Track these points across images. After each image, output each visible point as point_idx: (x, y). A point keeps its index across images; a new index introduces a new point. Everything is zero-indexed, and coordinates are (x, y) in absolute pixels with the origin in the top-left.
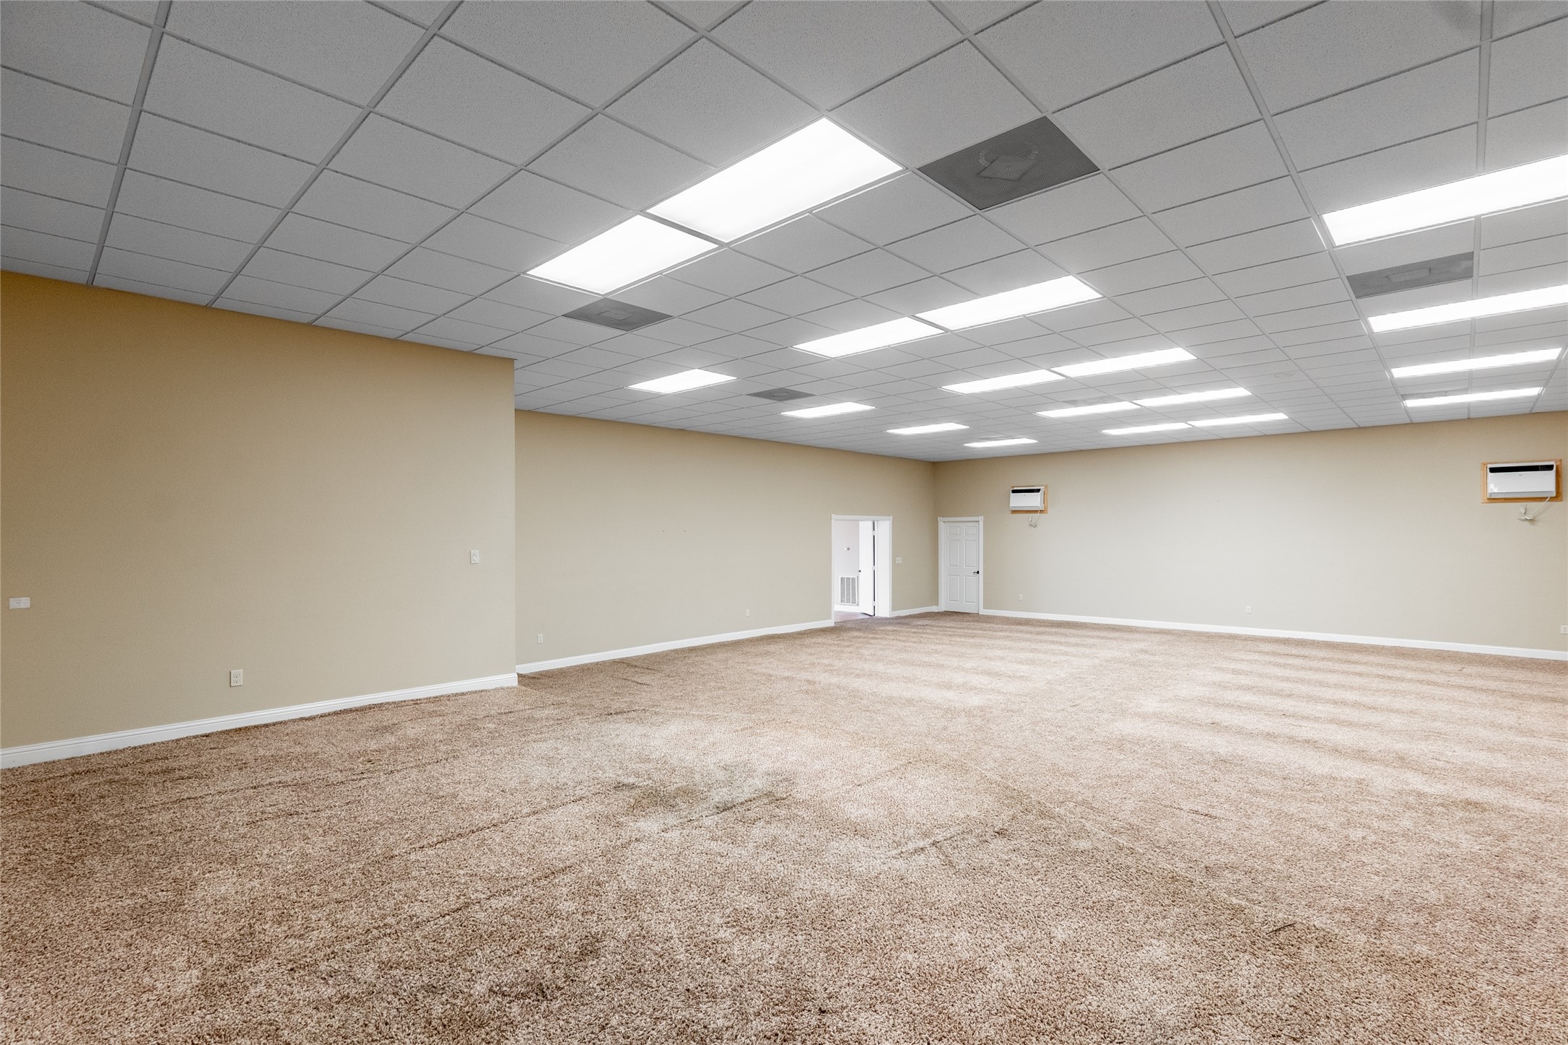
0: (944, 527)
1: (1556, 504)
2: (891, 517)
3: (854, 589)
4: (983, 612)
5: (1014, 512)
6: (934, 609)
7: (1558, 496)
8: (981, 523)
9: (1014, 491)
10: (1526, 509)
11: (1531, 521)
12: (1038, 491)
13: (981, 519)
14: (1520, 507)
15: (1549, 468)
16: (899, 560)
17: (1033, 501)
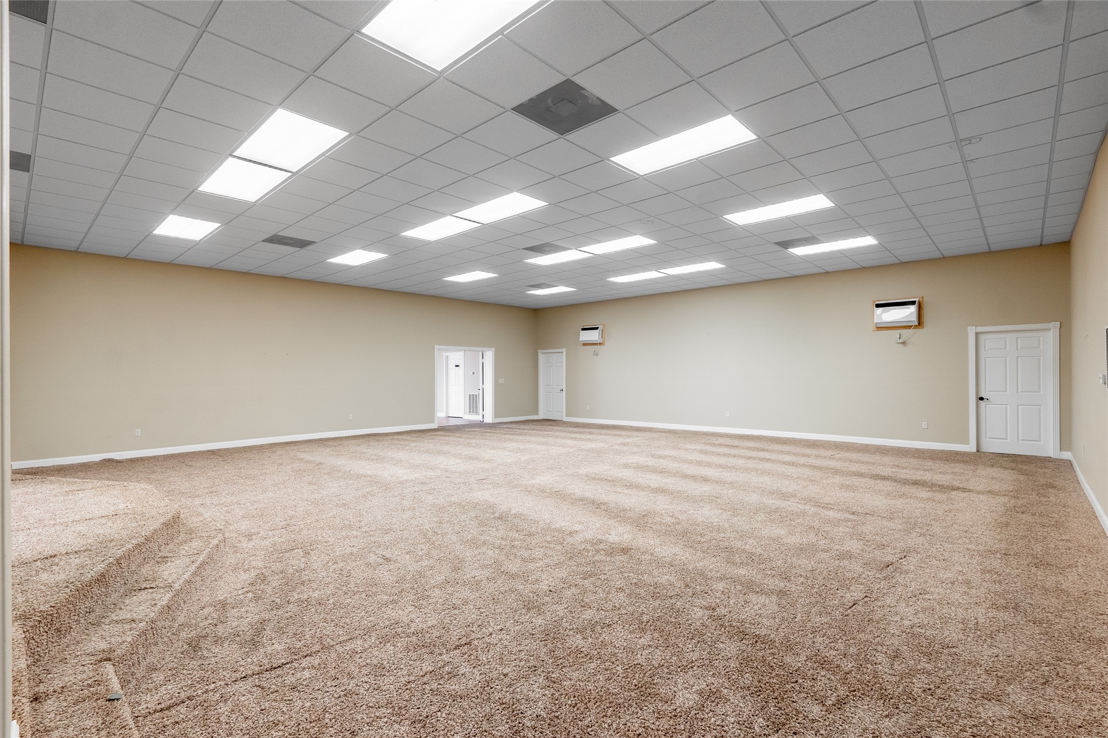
0: (541, 357)
1: (920, 331)
2: (494, 349)
3: (476, 403)
4: (565, 419)
5: (584, 345)
6: (535, 417)
7: (920, 323)
8: (564, 353)
9: (583, 329)
10: (900, 335)
11: (904, 343)
12: (597, 328)
13: (564, 350)
14: (896, 333)
15: (913, 303)
16: (501, 381)
17: (593, 336)
